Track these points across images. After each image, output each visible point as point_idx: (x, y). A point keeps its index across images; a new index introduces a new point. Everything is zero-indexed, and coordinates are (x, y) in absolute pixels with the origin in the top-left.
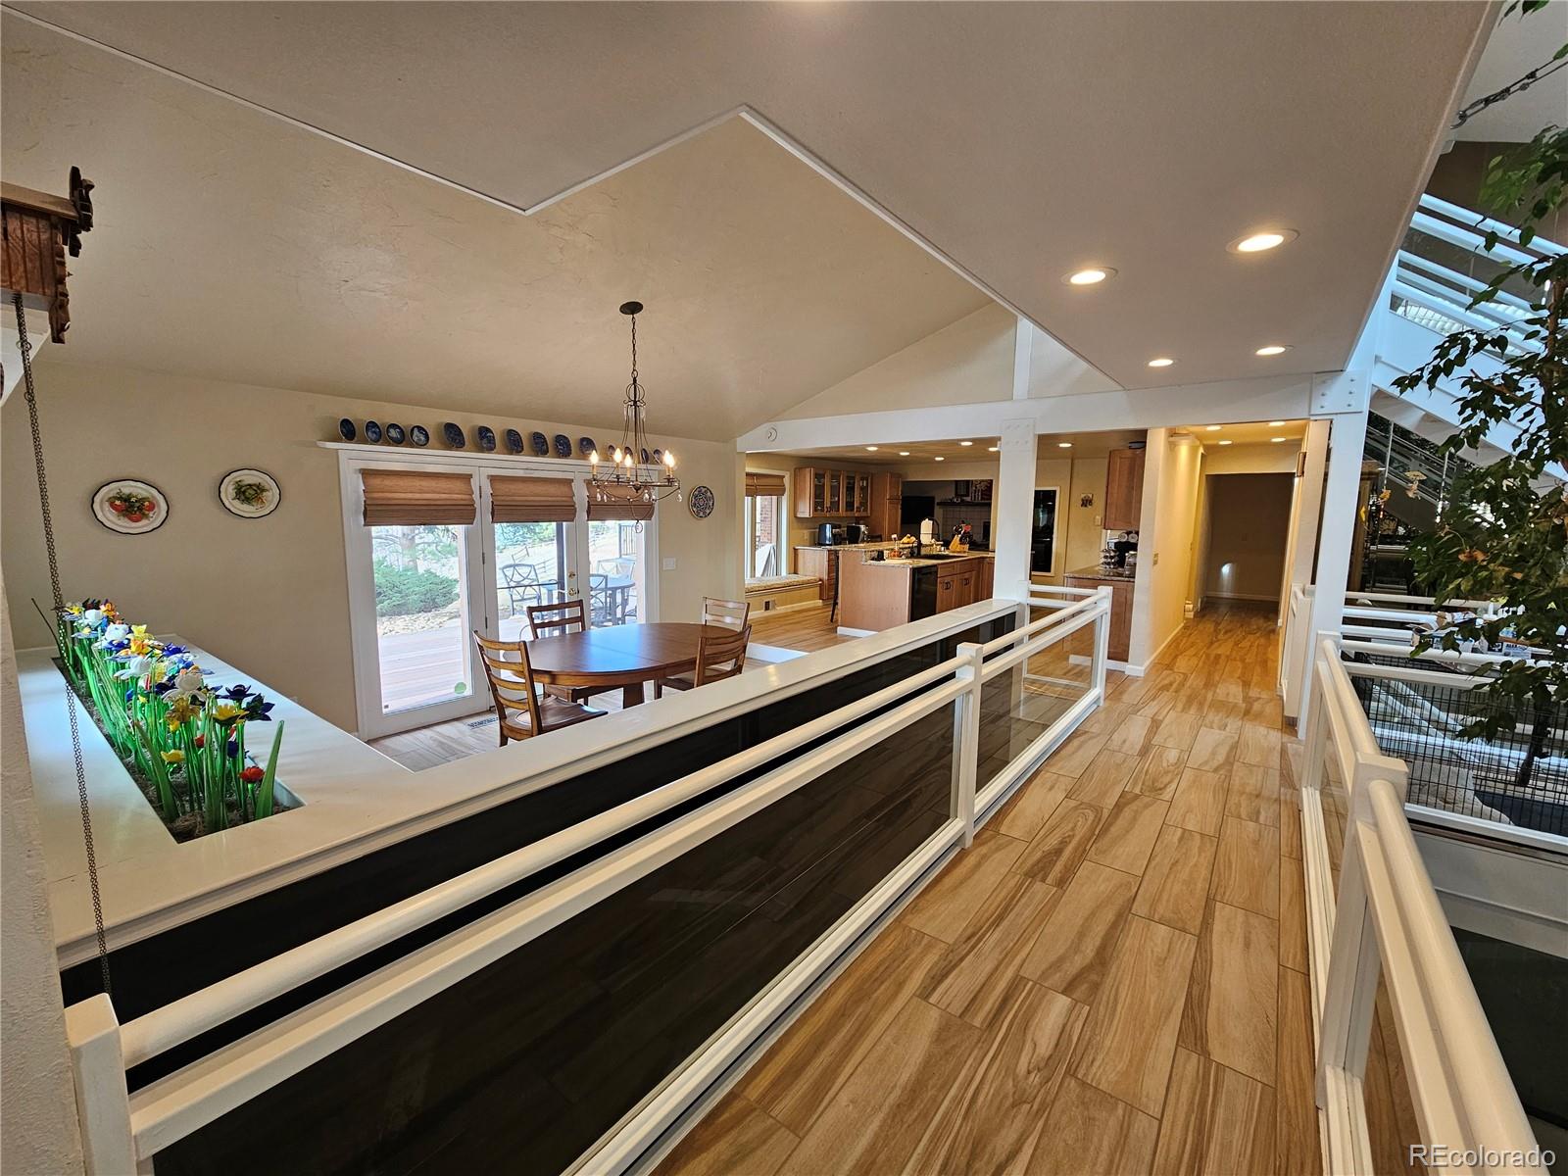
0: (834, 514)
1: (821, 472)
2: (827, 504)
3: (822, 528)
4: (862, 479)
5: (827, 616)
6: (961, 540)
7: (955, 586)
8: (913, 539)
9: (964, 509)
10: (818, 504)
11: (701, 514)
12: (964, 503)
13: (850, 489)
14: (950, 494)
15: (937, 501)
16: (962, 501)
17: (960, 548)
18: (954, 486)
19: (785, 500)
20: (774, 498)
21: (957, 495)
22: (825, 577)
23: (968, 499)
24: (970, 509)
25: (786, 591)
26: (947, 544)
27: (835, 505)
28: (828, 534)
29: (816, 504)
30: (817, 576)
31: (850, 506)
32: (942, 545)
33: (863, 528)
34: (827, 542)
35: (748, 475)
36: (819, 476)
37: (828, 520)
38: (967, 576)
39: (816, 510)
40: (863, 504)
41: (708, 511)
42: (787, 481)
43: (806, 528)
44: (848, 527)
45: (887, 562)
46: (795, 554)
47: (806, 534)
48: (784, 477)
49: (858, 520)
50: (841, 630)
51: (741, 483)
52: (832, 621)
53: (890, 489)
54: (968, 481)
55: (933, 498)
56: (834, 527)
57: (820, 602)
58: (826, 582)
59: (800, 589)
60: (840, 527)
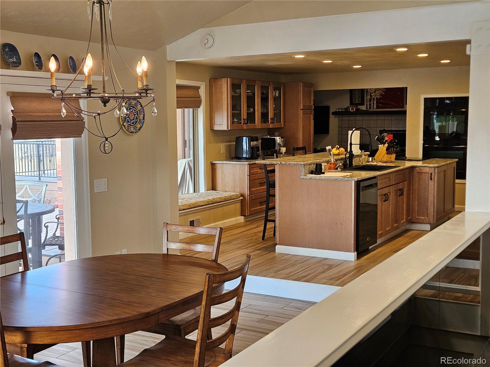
0: (251, 126)
1: (237, 82)
2: (244, 115)
3: (239, 141)
4: (275, 89)
5: (259, 232)
6: (387, 149)
7: (392, 197)
8: (342, 149)
9: (359, 118)
10: (235, 115)
11: (132, 129)
12: (358, 112)
13: (264, 100)
14: (345, 103)
15: (332, 110)
16: (357, 110)
17: (386, 157)
18: (348, 96)
19: (201, 113)
20: (191, 110)
21: (352, 103)
22: (246, 192)
23: (363, 108)
24: (366, 118)
25: (210, 209)
26: (373, 154)
27: (251, 117)
28: (245, 146)
29: (234, 116)
30: (237, 192)
31: (264, 116)
32: (369, 156)
33: (278, 139)
34: (244, 156)
35: (179, 87)
36: (235, 87)
37: (245, 132)
38: (400, 186)
39: (233, 122)
40: (277, 115)
41: (139, 126)
42: (202, 92)
43: (223, 142)
44: (262, 139)
45: (328, 175)
46: (212, 169)
47: (222, 147)
48: (199, 88)
49: (272, 132)
50: (280, 249)
51: (172, 95)
52: (263, 239)
53: (303, 99)
54: (362, 90)
55: (328, 108)
56: (251, 139)
57: (241, 219)
58: (247, 197)
59: (223, 206)
60: (257, 139)
